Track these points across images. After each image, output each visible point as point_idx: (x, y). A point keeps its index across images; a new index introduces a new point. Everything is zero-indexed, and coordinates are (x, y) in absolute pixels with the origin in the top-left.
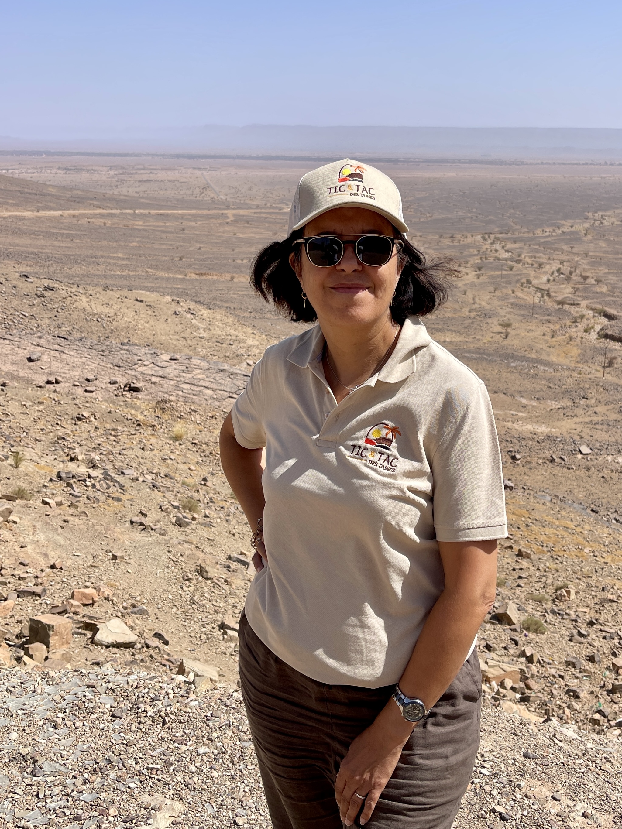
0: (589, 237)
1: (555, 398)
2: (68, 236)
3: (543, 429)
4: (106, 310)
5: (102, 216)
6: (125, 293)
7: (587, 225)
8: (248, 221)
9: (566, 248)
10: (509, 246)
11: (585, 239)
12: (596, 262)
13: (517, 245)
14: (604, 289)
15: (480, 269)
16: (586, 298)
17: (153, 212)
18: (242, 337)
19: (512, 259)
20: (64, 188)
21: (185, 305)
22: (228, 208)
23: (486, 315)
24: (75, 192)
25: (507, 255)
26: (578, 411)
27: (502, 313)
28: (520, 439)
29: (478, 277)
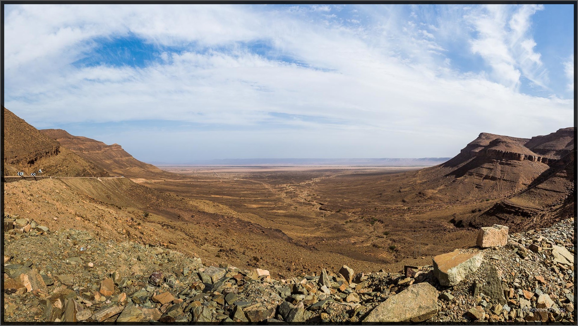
0: (313, 185)
1: (313, 227)
2: (182, 186)
3: (313, 235)
4: (197, 205)
5: (190, 181)
6: (201, 200)
7: (312, 182)
8: (225, 182)
9: (308, 187)
10: (293, 187)
11: (312, 185)
12: (316, 191)
13: (295, 187)
14: (319, 197)
15: (286, 193)
16: (315, 200)
17: (202, 180)
18: (231, 212)
19: (294, 191)
20: (181, 174)
21: (216, 204)
22: (220, 179)
23: (291, 205)
24: (183, 176)
25: (293, 190)
26: (320, 229)
27: (294, 204)
28: (308, 238)
29: (287, 195)
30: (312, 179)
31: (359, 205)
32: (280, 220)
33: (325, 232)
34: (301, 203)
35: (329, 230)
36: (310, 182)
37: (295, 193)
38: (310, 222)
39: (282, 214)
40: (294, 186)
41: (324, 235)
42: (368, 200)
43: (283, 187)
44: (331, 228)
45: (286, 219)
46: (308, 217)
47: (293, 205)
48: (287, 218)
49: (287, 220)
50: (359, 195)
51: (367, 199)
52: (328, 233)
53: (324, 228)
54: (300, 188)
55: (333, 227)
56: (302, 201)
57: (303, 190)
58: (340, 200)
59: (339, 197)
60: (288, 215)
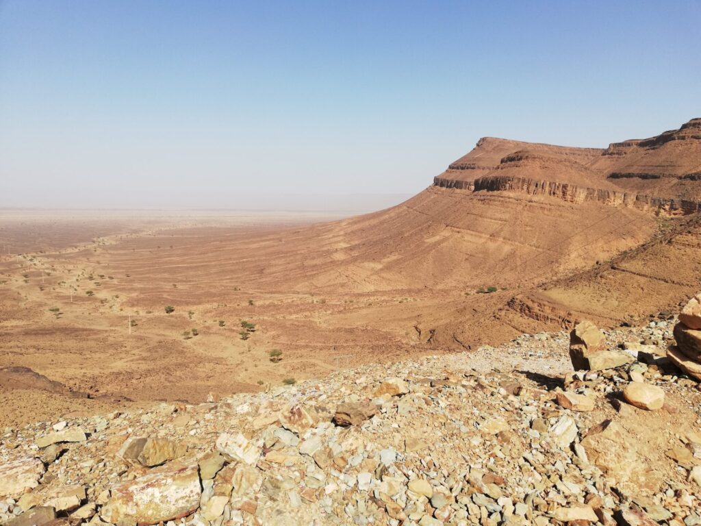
0: (98, 253)
7: (94, 246)
9: (84, 259)
10: (44, 261)
11: (96, 254)
12: (107, 267)
13: (49, 260)
15: (26, 277)
19: (48, 269)
23: (41, 306)
25: (44, 267)
29: (26, 281)
30: (95, 239)
31: (214, 295)
32: (12, 344)
33: (137, 360)
34: (69, 297)
35: (145, 354)
36: (89, 247)
37: (49, 274)
38: (95, 340)
39: (17, 330)
40: (48, 257)
41: (134, 366)
42: (233, 285)
43: (14, 263)
44: (149, 350)
45: (30, 341)
46: (91, 330)
47: (46, 304)
48: (33, 337)
49: (33, 343)
50: (211, 274)
51: (231, 282)
52: (143, 362)
53: (133, 352)
54: (64, 262)
55: (154, 348)
56: (71, 293)
57: (71, 267)
58: (168, 286)
59: (166, 280)
60: (34, 330)
